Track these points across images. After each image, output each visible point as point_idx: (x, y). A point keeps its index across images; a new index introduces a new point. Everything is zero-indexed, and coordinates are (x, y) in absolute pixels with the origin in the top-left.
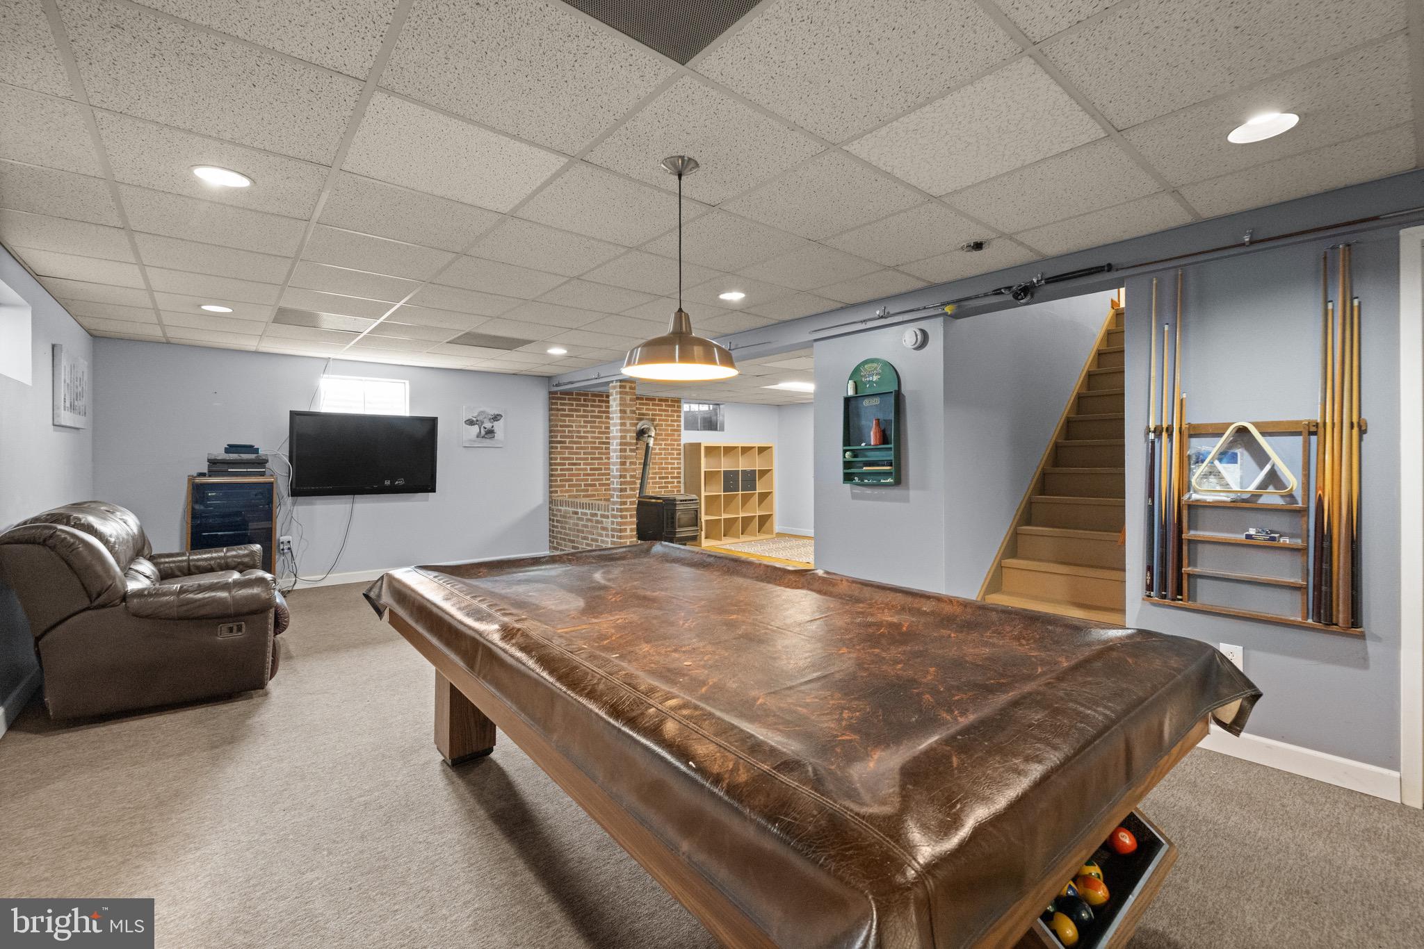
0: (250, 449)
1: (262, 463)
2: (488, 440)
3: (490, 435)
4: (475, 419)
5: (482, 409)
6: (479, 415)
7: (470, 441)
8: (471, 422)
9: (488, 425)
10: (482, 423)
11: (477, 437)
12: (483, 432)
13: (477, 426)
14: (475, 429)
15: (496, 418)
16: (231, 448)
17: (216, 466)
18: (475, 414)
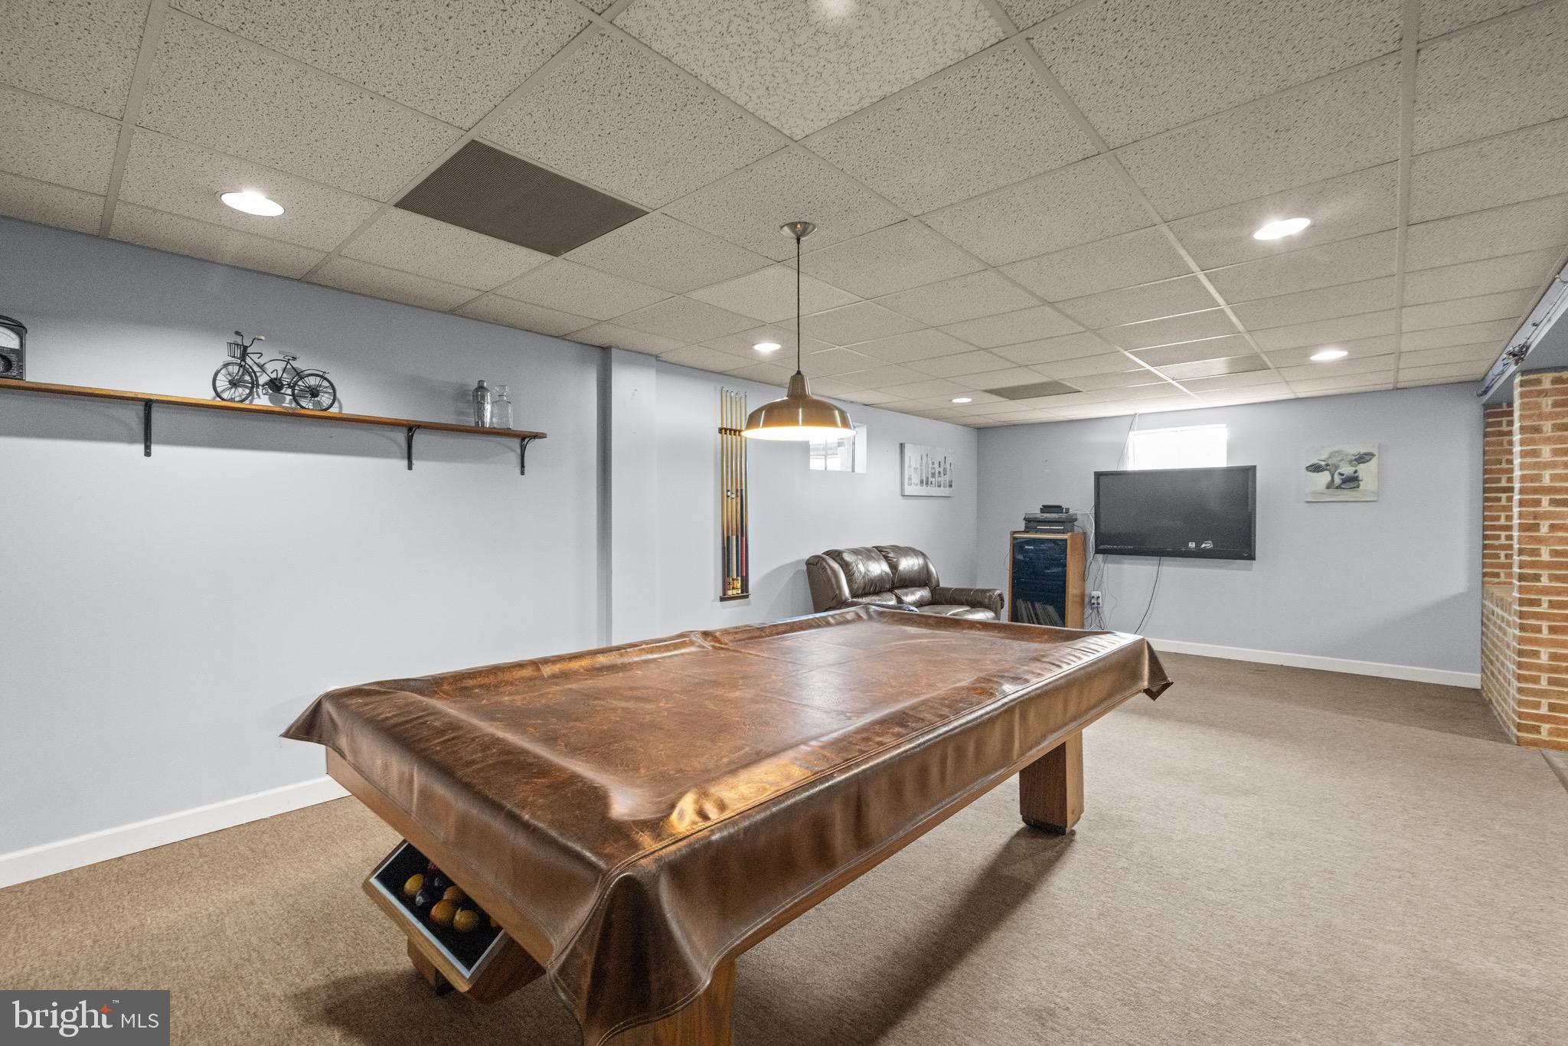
0: (1057, 509)
1: (1072, 520)
2: (1346, 492)
3: (1352, 485)
4: (1323, 463)
5: (1336, 448)
6: (1329, 457)
7: (1315, 493)
8: (1316, 468)
9: (1347, 470)
10: (1337, 467)
11: (1328, 487)
12: (1338, 480)
13: (1327, 473)
14: (1324, 477)
15: (1363, 459)
16: (1046, 509)
17: (1031, 523)
18: (1324, 457)
